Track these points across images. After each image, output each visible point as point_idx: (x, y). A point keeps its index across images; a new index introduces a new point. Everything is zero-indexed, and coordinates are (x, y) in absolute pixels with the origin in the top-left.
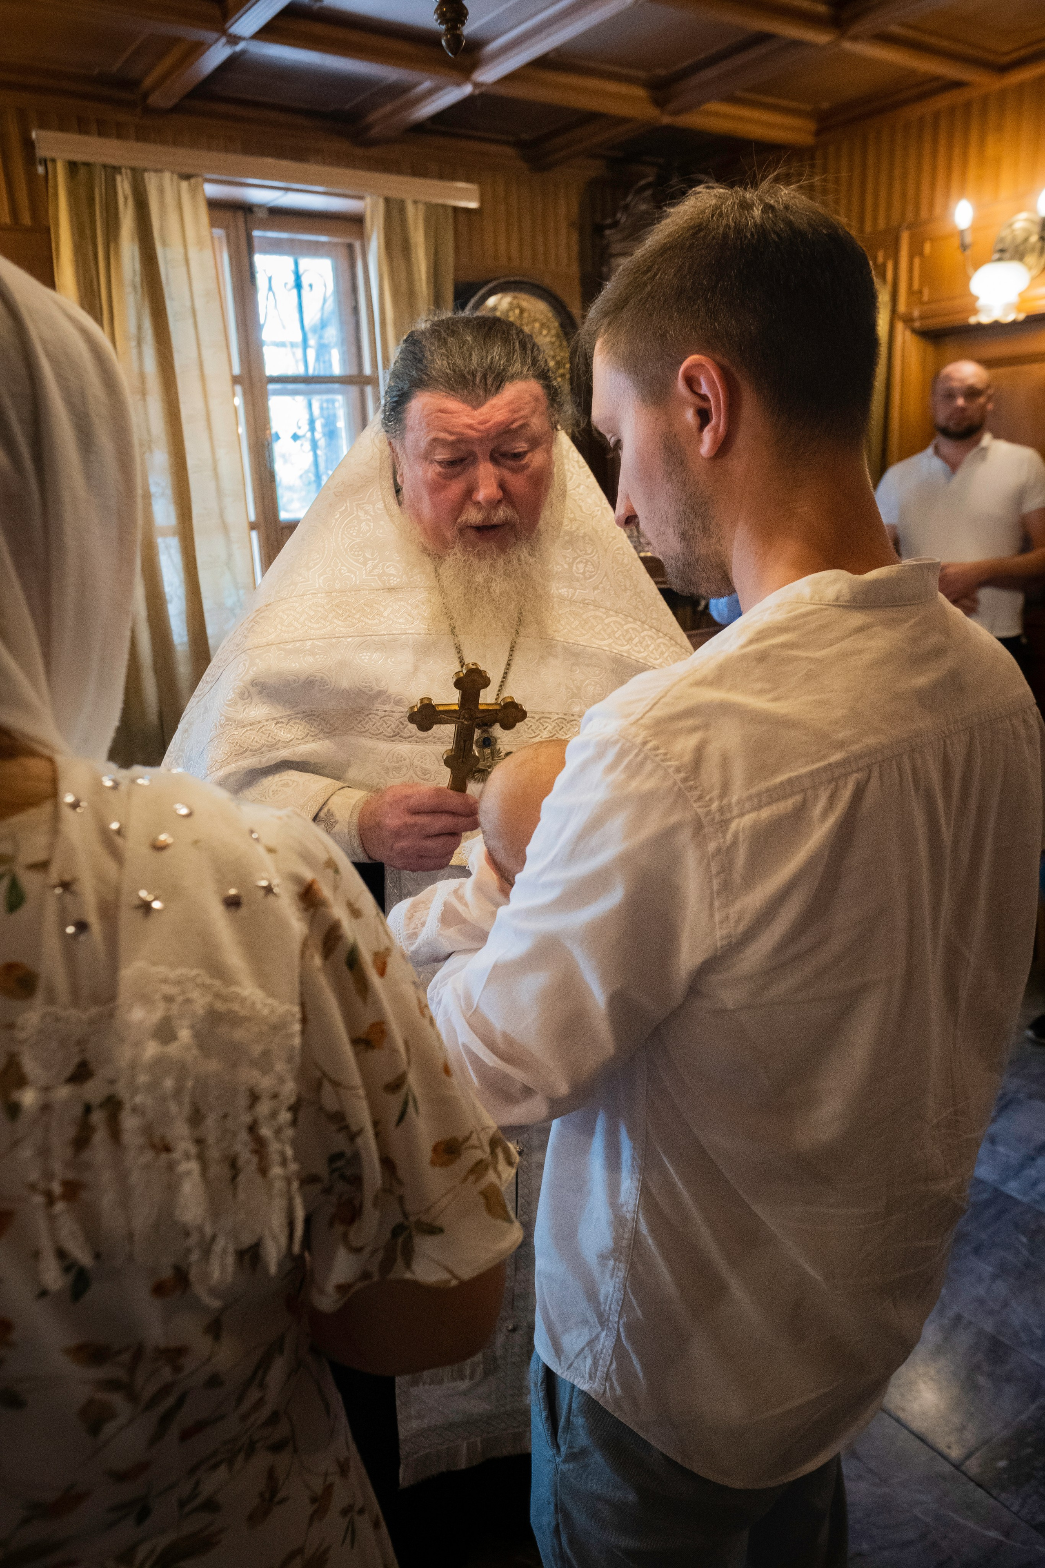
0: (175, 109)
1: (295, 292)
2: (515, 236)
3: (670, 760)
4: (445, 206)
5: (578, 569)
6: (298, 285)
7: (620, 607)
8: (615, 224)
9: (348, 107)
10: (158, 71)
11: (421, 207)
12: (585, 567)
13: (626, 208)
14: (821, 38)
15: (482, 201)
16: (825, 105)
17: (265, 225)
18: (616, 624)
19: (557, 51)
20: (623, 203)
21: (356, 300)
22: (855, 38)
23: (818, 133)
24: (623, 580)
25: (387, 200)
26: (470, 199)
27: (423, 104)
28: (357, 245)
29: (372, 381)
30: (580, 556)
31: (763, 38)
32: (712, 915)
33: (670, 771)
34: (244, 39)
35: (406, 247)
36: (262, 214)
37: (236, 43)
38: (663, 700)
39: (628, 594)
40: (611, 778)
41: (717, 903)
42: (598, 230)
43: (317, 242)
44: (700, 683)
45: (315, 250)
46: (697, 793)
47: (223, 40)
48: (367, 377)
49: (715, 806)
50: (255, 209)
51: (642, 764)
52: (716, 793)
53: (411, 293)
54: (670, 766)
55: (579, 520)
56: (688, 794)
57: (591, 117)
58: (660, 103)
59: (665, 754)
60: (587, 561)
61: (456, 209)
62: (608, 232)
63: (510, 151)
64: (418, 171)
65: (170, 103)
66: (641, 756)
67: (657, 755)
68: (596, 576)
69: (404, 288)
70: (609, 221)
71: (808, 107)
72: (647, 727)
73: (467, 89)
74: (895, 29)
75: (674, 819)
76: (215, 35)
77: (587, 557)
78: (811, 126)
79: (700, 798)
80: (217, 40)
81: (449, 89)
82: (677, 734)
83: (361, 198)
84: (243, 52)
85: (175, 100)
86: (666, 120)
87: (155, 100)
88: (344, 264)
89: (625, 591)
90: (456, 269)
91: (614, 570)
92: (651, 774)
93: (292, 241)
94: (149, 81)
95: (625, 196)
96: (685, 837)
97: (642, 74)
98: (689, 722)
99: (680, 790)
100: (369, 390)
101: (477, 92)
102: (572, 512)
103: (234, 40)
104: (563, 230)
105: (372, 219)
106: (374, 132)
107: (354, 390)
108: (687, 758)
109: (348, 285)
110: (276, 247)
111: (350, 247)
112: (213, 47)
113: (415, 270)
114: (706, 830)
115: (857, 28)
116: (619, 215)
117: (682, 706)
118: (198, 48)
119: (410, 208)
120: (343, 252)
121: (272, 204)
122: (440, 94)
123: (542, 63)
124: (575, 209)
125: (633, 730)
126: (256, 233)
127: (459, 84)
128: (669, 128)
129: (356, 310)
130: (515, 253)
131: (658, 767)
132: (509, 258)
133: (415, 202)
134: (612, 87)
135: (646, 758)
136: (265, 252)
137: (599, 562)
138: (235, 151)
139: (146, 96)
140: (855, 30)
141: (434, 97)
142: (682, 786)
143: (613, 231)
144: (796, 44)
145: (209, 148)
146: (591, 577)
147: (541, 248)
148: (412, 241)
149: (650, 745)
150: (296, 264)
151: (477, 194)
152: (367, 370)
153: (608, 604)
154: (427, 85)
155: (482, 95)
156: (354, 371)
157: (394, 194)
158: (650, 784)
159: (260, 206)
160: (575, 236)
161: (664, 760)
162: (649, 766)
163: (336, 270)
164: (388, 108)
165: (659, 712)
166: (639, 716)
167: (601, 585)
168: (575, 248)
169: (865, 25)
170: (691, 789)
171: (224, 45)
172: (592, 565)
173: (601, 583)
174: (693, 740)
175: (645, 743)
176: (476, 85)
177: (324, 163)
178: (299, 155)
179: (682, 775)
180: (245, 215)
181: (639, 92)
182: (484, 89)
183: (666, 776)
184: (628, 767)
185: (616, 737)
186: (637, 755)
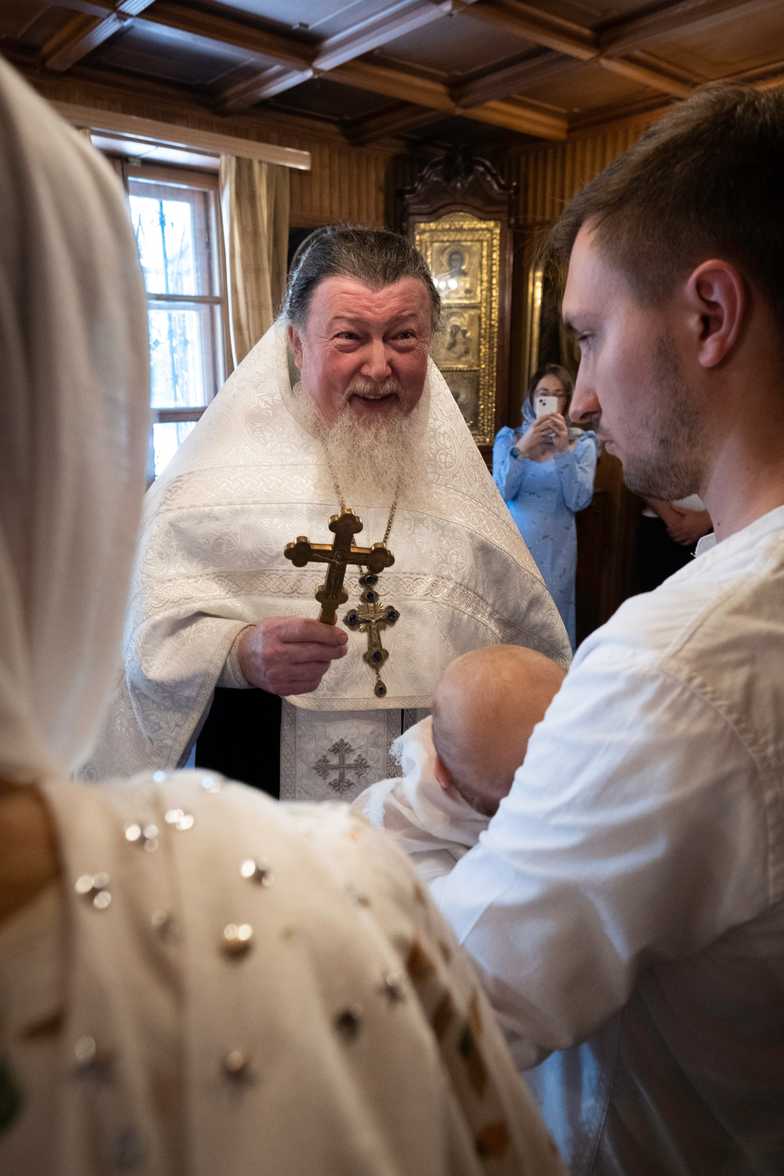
0: (68, 73)
1: (160, 227)
2: (336, 194)
3: (719, 698)
4: (284, 167)
5: (441, 460)
6: (162, 223)
7: (472, 493)
8: (413, 191)
9: (209, 83)
10: (56, 40)
11: (265, 166)
12: (446, 458)
13: (422, 179)
14: (585, 55)
15: (313, 165)
16: (576, 110)
17: (137, 173)
18: (471, 507)
19: (381, 49)
20: (420, 175)
21: (209, 238)
22: (610, 58)
23: (569, 131)
24: (473, 473)
25: (238, 159)
26: (301, 163)
27: (271, 84)
28: (212, 194)
29: (222, 301)
30: (442, 449)
31: (543, 50)
32: (765, 871)
33: (722, 711)
34: (131, 16)
35: (253, 197)
36: (136, 164)
37: (125, 20)
38: (701, 630)
39: (477, 484)
40: (652, 717)
41: (771, 858)
42: (400, 194)
43: (179, 189)
44: (738, 611)
45: (176, 195)
46: (750, 736)
47: (114, 15)
48: (217, 298)
49: (770, 750)
50: (130, 159)
51: (688, 703)
52: (770, 736)
53: (256, 234)
54: (720, 706)
55: (440, 421)
56: (742, 738)
57: (404, 105)
58: (455, 98)
59: (714, 692)
60: (447, 454)
61: (291, 170)
62: (407, 196)
63: (334, 128)
64: (263, 138)
65: (64, 67)
66: (687, 694)
67: (705, 694)
68: (454, 467)
69: (250, 229)
70: (408, 188)
71: (564, 111)
72: (688, 661)
73: (309, 74)
74: (637, 53)
75: (729, 766)
76: (107, 11)
77: (447, 451)
78: (563, 125)
79: (754, 742)
80: (108, 16)
81: (295, 72)
82: (722, 668)
83: (217, 156)
84: (131, 28)
85: (69, 65)
86: (459, 111)
87: (50, 63)
88: (201, 208)
89: (475, 481)
90: (291, 217)
91: (467, 463)
92: (700, 714)
93: (158, 186)
94: (47, 48)
95: (421, 170)
96: (740, 785)
97: (444, 74)
98: (733, 656)
99: (733, 733)
100: (218, 308)
101: (316, 77)
102: (435, 414)
103: (123, 16)
104: (373, 191)
105: (226, 172)
106: (231, 104)
107: (205, 308)
108: (737, 697)
109: (203, 225)
110: (145, 191)
111: (205, 195)
112: (105, 21)
113: (259, 214)
114: (762, 778)
115: (612, 50)
116: (416, 184)
117: (724, 637)
118: (93, 21)
119: (256, 167)
120: (199, 199)
121: (145, 156)
122: (285, 77)
123: (367, 58)
124: (382, 178)
125: (674, 664)
126: (130, 179)
127: (302, 70)
128: (460, 118)
129: (208, 245)
130: (336, 207)
131: (706, 707)
132: (331, 212)
133: (260, 162)
134: (419, 82)
135: (693, 696)
136: (138, 194)
137: (456, 456)
138: (116, 111)
139: (44, 60)
140: (611, 51)
141: (281, 79)
142: (735, 728)
143: (412, 196)
144: (566, 58)
145: (95, 106)
146: (451, 467)
147: (355, 206)
148: (258, 193)
149: (697, 681)
150: (161, 205)
151: (309, 160)
152: (217, 293)
153: (464, 490)
154: (277, 68)
155: (320, 80)
156: (206, 293)
157: (243, 155)
158: (700, 727)
159: (135, 157)
160: (381, 198)
161: (713, 700)
162: (696, 706)
163: (193, 211)
164: (242, 86)
165: (699, 644)
166: (677, 648)
167: (458, 474)
168: (382, 207)
169: (617, 49)
170: (744, 731)
171: (114, 20)
172: (451, 457)
173: (458, 472)
174: (741, 676)
175: (690, 679)
176: (316, 71)
177: (188, 126)
178: (168, 117)
179: (735, 716)
180: (122, 164)
181: (440, 88)
182: (321, 75)
183: (716, 718)
184: (672, 706)
185: (654, 672)
186: (682, 693)
